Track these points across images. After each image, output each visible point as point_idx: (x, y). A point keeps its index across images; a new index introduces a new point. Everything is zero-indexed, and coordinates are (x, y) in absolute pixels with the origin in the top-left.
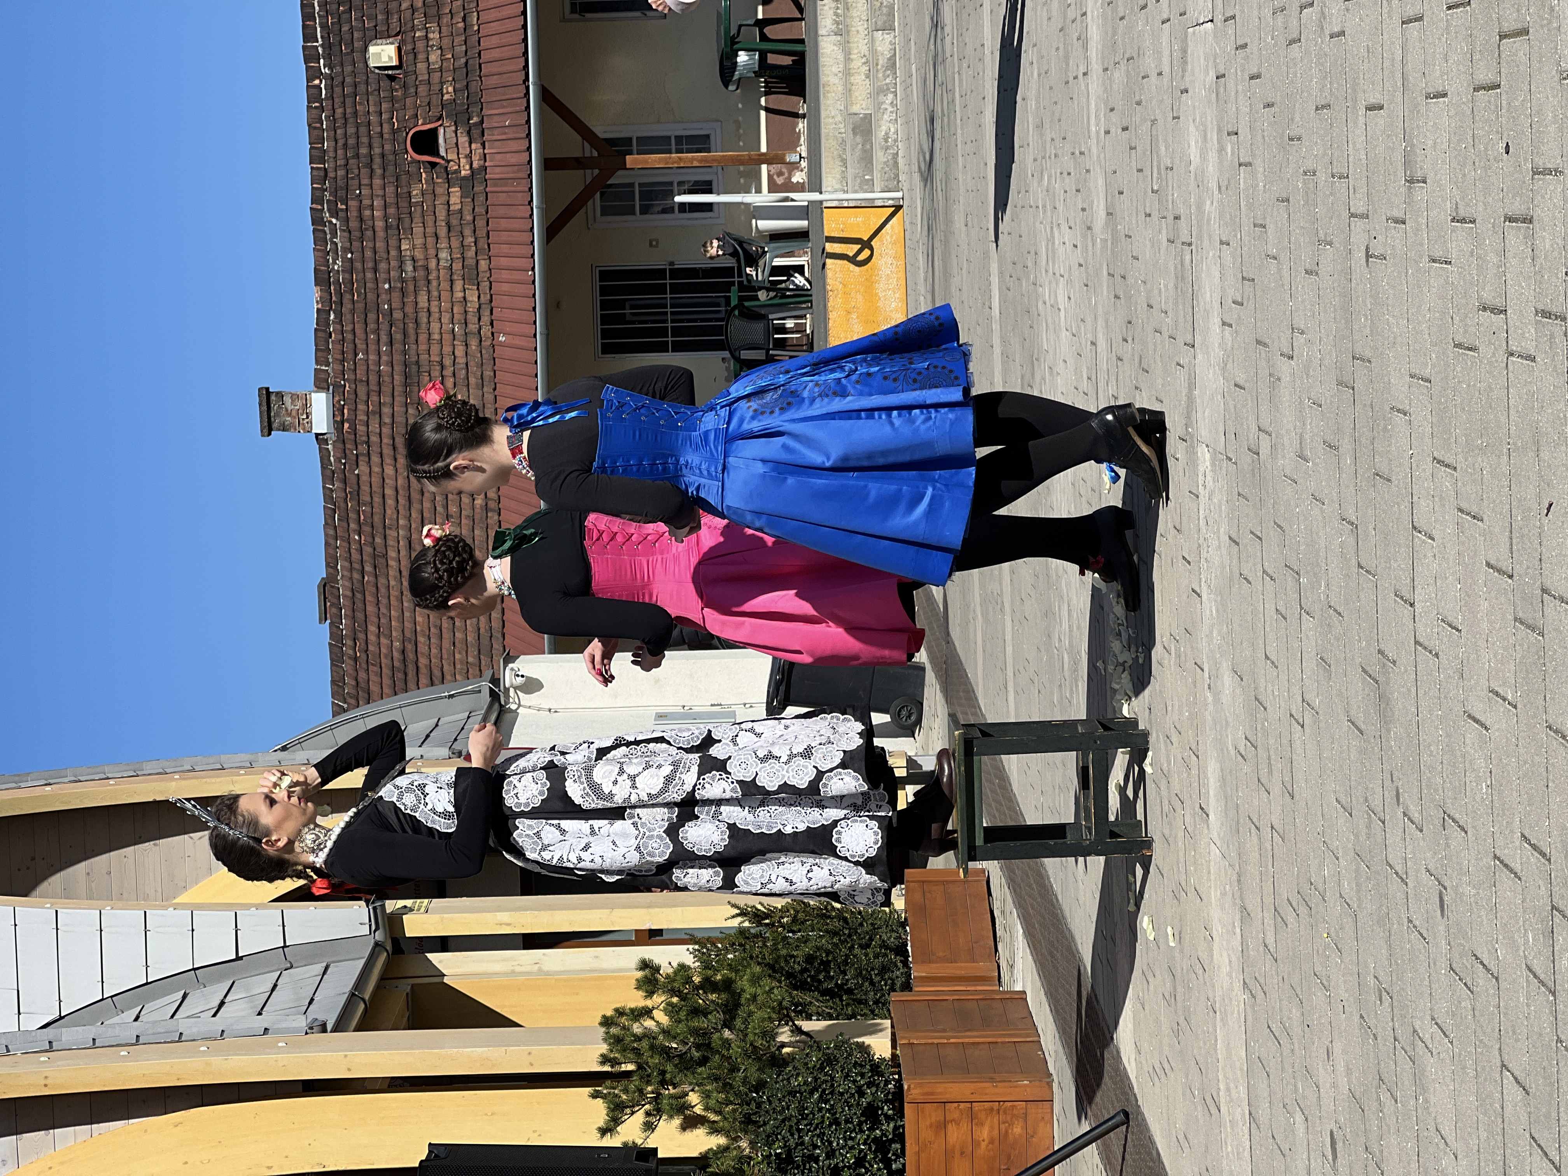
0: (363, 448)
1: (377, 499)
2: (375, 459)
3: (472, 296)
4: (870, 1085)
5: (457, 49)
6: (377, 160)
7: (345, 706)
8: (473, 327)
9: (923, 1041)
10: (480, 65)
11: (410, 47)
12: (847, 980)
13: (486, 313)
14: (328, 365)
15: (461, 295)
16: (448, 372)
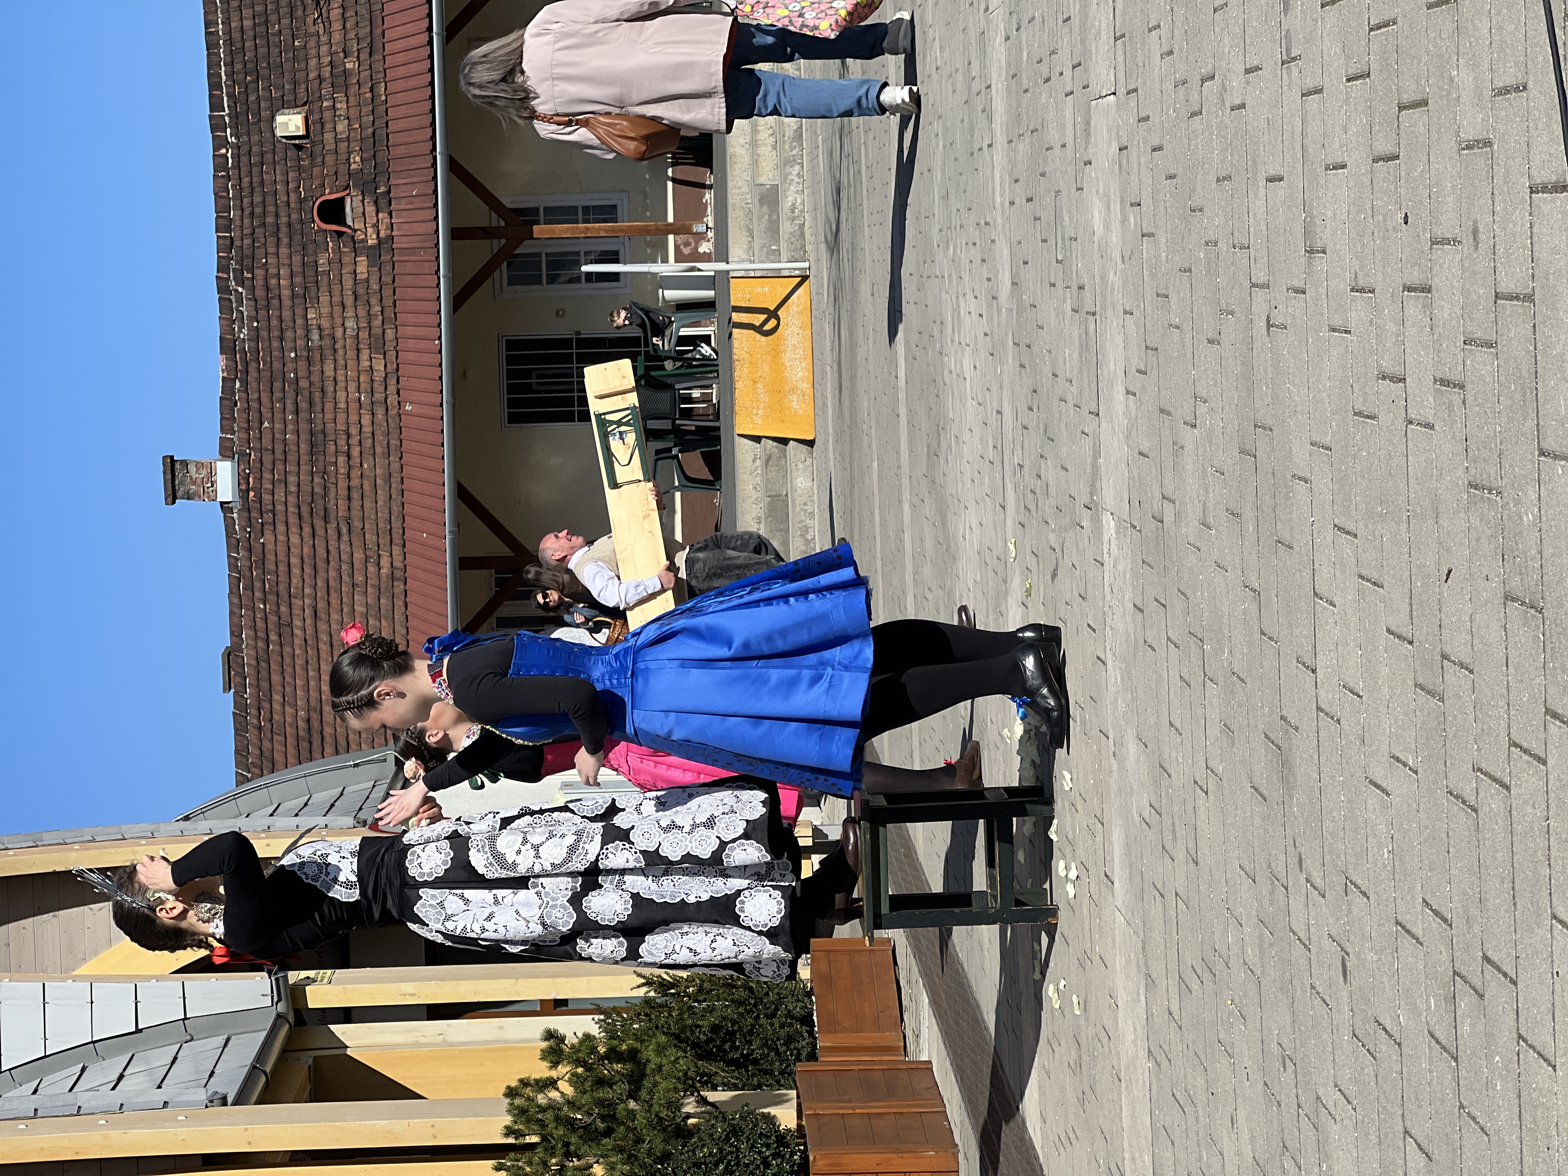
0: (268, 517)
1: (282, 568)
2: (281, 528)
3: (379, 365)
4: (775, 1156)
5: (364, 119)
6: (284, 229)
7: (249, 775)
8: (379, 396)
9: (829, 1112)
10: (387, 135)
11: (316, 117)
12: (753, 1050)
13: (392, 381)
14: (233, 433)
15: (368, 363)
16: (354, 441)
